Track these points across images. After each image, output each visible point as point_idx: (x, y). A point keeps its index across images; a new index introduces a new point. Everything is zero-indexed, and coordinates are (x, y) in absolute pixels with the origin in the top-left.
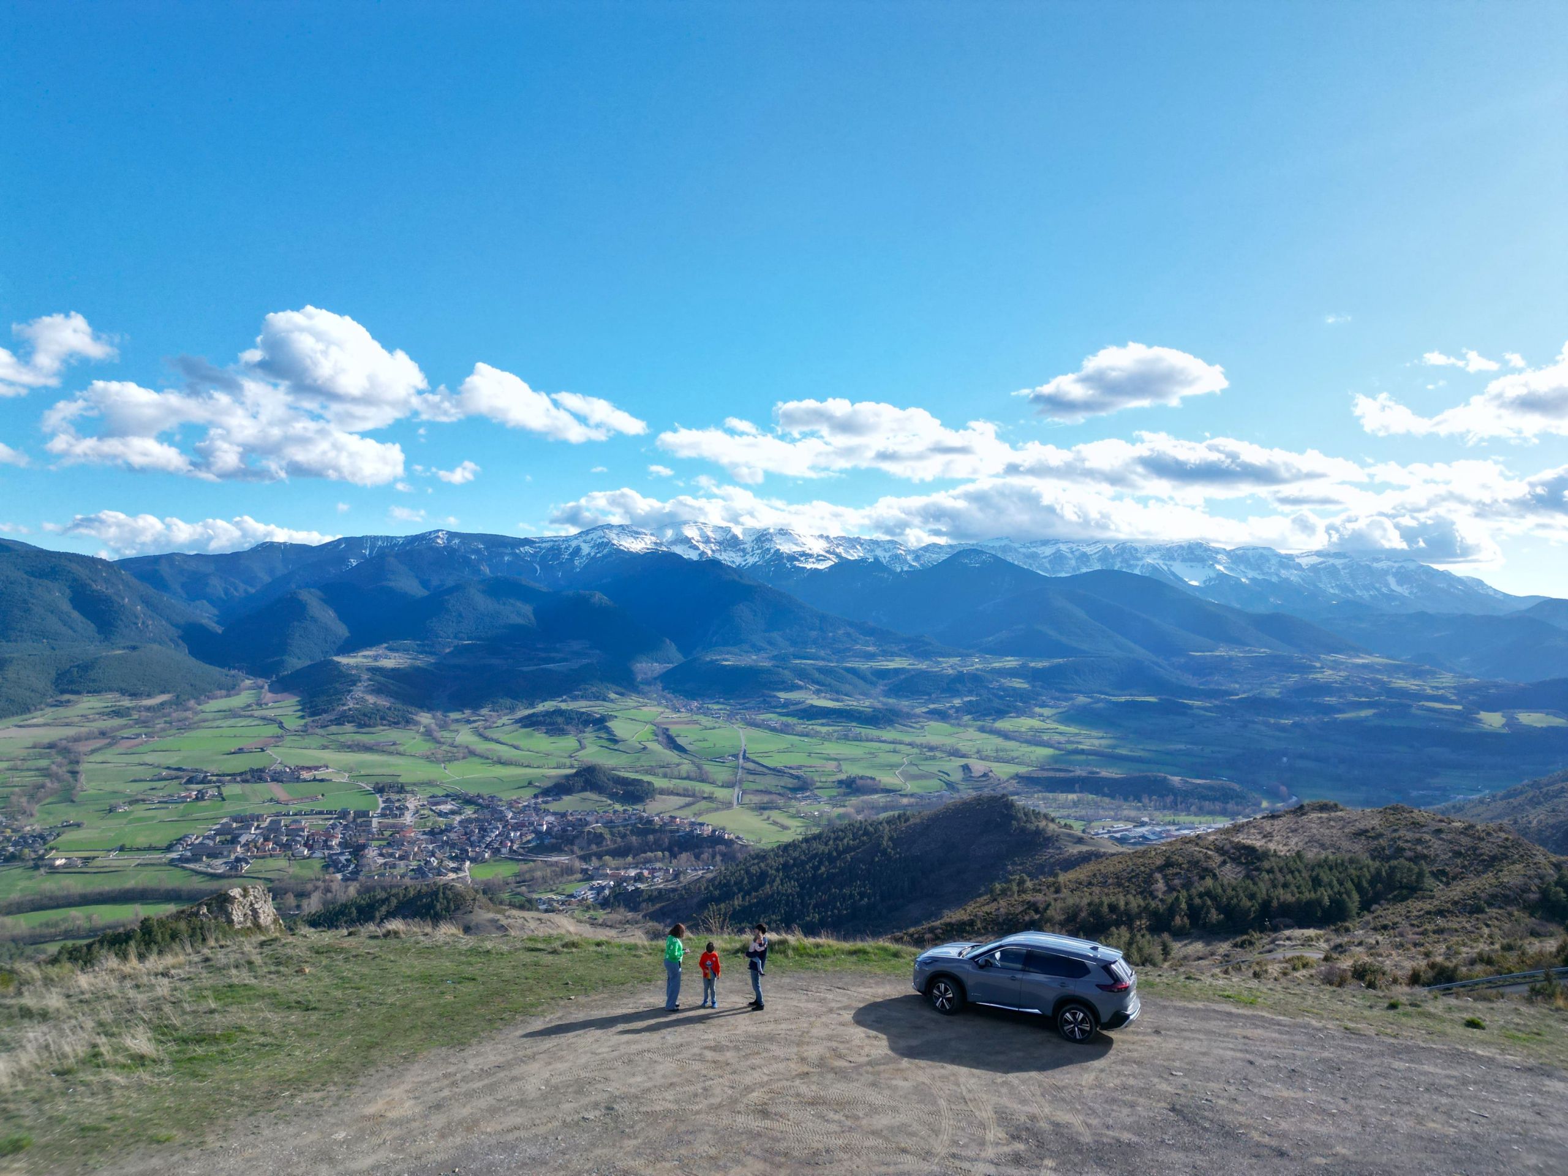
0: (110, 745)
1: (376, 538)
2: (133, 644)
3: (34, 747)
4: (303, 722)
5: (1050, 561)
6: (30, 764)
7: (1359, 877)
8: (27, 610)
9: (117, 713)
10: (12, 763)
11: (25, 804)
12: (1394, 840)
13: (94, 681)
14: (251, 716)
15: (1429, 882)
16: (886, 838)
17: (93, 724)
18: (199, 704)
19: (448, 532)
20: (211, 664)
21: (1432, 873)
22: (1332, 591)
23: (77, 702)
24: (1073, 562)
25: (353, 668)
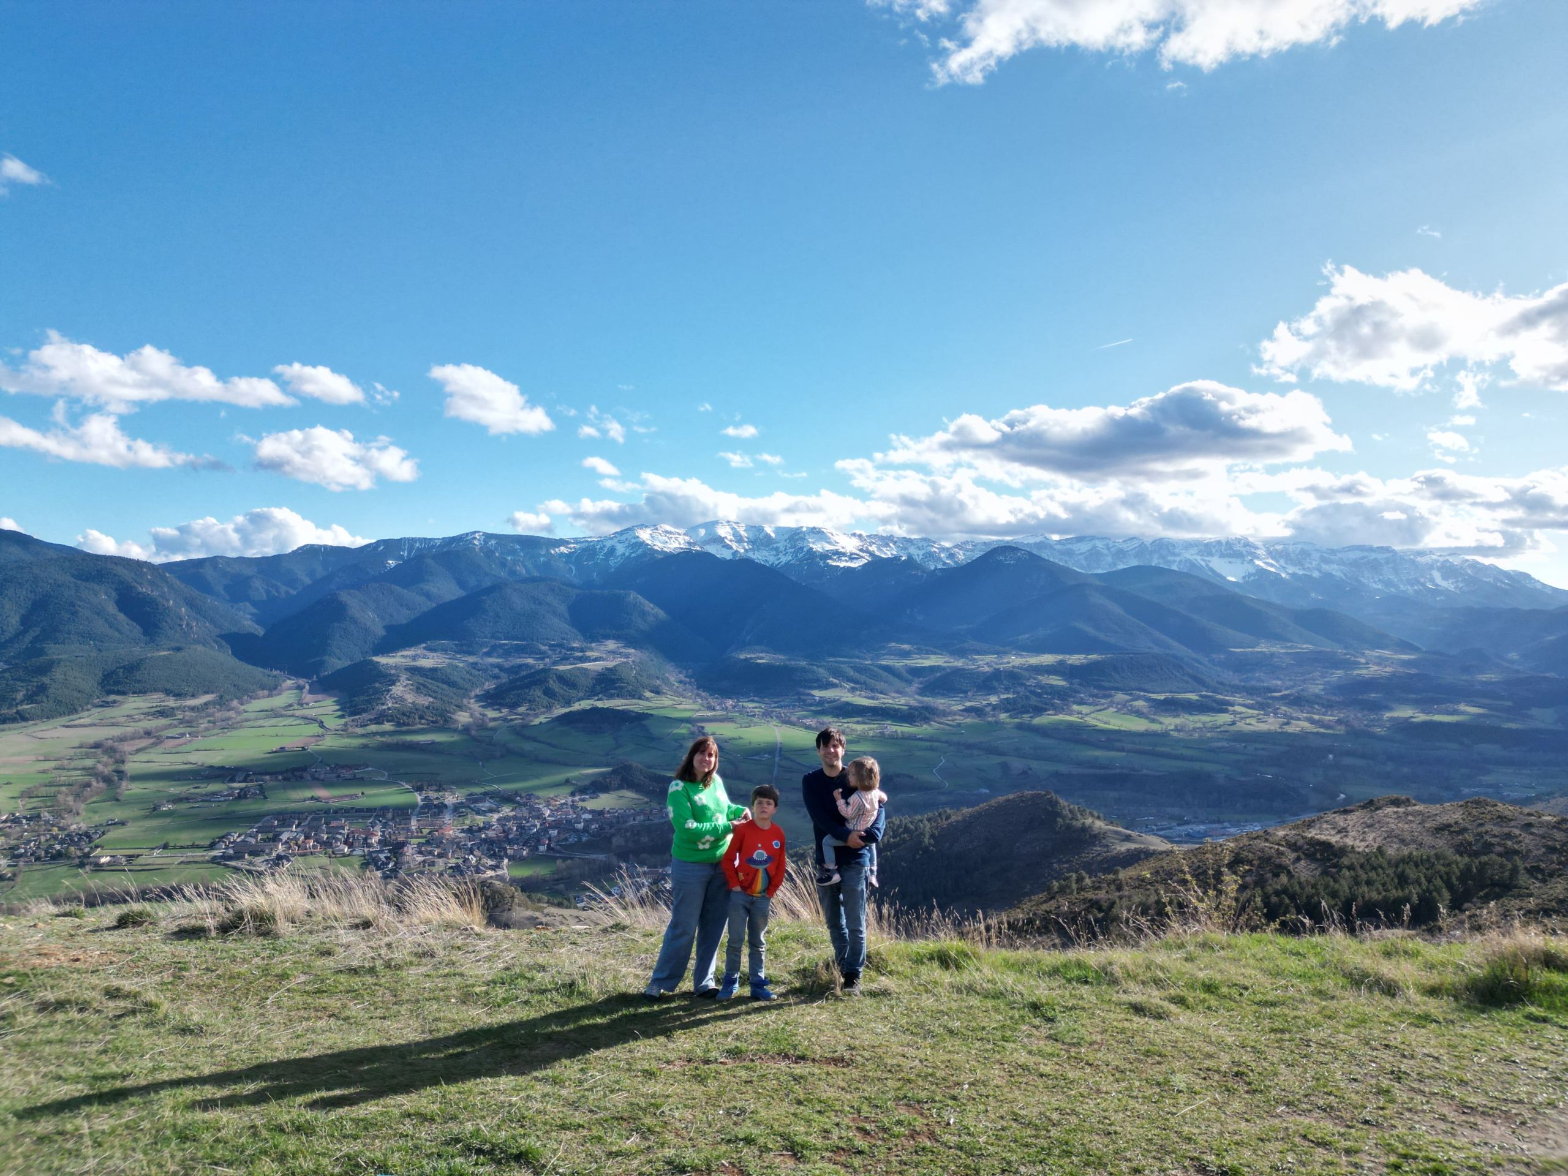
0: (155, 744)
1: (414, 540)
2: (177, 645)
3: (80, 747)
4: (343, 721)
5: (1086, 559)
6: (74, 764)
7: (1447, 874)
8: (74, 613)
9: (162, 713)
10: (59, 762)
11: (71, 803)
12: (1481, 835)
13: (139, 681)
14: (292, 716)
15: (1523, 879)
16: (927, 836)
17: (139, 724)
18: (242, 704)
19: (485, 534)
20: (253, 664)
21: (1526, 869)
22: (1375, 586)
23: (122, 703)
24: (1109, 559)
25: (392, 667)
